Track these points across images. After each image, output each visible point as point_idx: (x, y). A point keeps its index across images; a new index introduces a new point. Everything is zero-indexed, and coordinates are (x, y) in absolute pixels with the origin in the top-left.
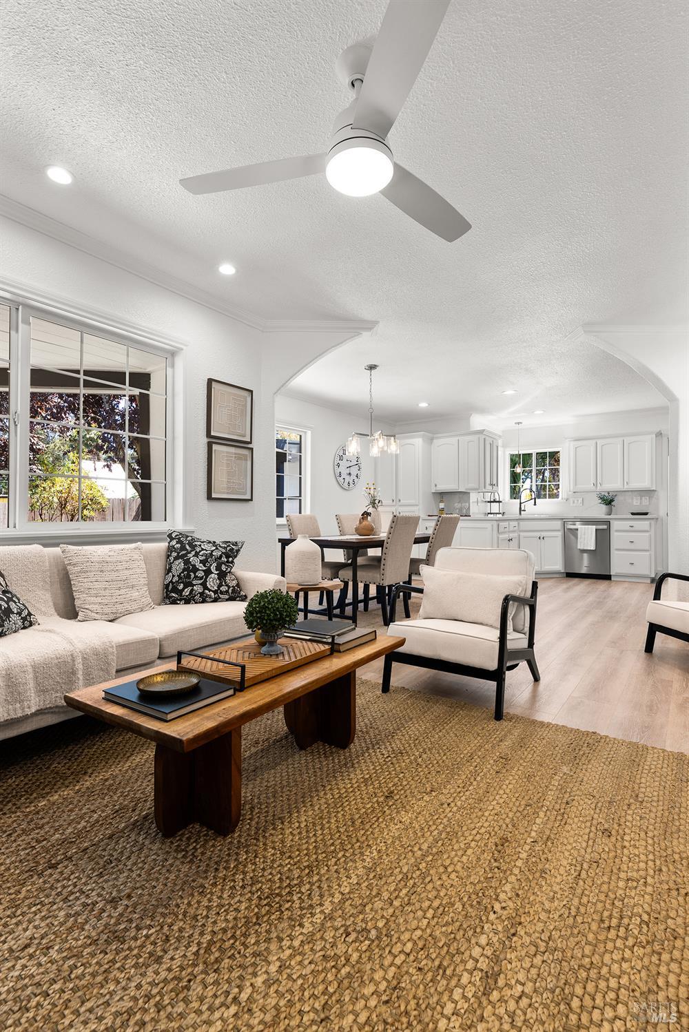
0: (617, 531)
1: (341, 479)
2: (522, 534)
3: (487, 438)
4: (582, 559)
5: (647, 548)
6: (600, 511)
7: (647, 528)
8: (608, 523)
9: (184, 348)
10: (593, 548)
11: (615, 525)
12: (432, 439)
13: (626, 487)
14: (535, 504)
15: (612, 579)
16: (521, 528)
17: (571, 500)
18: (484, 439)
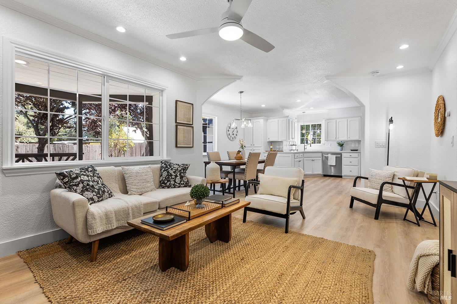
0: (345, 157)
1: (229, 136)
2: (305, 159)
3: (290, 119)
4: (331, 169)
5: (357, 165)
6: (337, 149)
7: (357, 156)
8: (341, 154)
9: (167, 89)
10: (334, 164)
11: (344, 155)
12: (267, 120)
13: (349, 139)
14: (311, 146)
15: (343, 177)
16: (305, 156)
17: (326, 144)
18: (289, 119)
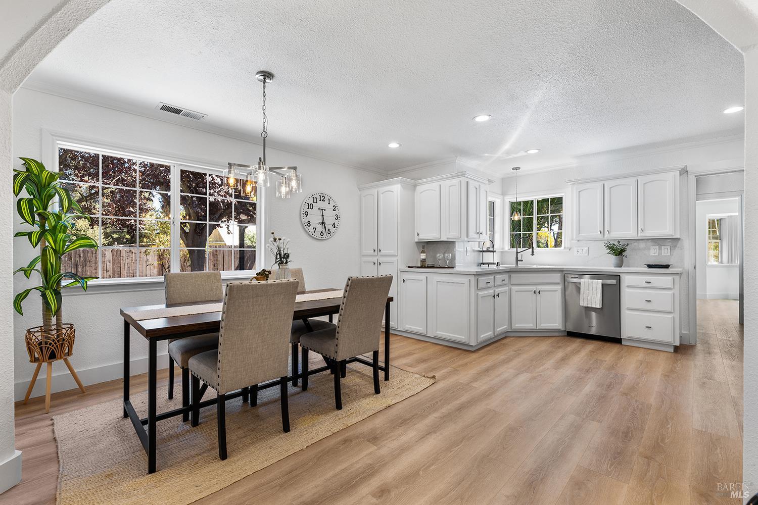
0: (629, 287)
1: (311, 229)
2: (514, 288)
3: (471, 182)
4: (589, 317)
5: (669, 309)
6: (608, 264)
7: (670, 285)
8: (618, 277)
10: (597, 304)
11: (627, 280)
12: (415, 186)
13: (641, 235)
14: (533, 254)
15: (623, 343)
16: (513, 281)
17: (575, 249)
18: (467, 182)
